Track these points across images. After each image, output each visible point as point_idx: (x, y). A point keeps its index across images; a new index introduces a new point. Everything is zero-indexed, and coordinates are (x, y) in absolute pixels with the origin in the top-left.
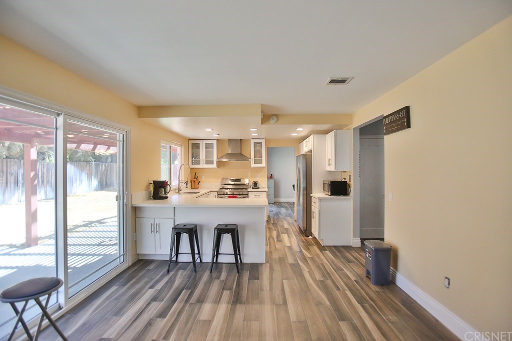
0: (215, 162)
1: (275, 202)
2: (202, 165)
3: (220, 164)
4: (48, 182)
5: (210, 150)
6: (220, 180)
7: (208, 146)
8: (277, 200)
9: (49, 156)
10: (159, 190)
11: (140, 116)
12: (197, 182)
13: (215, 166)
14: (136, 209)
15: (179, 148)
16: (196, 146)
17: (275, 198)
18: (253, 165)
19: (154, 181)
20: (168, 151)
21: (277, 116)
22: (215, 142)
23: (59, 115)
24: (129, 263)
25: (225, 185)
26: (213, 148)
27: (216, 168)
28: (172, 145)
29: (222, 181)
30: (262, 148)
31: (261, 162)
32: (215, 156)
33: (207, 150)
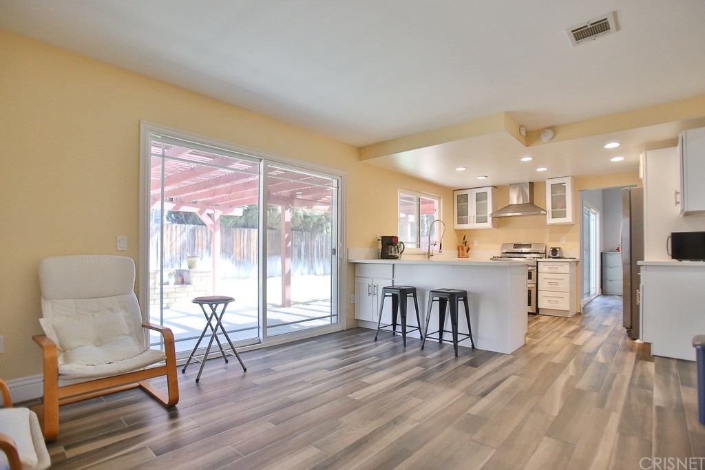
0: (490, 219)
2: (472, 225)
3: (499, 221)
4: (326, 255)
5: (482, 202)
6: (500, 246)
7: (480, 197)
9: (327, 228)
10: (388, 247)
11: (360, 158)
12: (465, 248)
13: (489, 224)
14: (354, 266)
15: (436, 202)
16: (463, 199)
18: (550, 221)
19: (382, 237)
20: (415, 203)
21: (553, 129)
22: (489, 191)
23: (261, 160)
24: (343, 326)
25: (506, 253)
26: (486, 199)
27: (492, 227)
28: (422, 197)
29: (502, 248)
30: (565, 192)
31: (563, 215)
32: (490, 211)
33: (479, 202)
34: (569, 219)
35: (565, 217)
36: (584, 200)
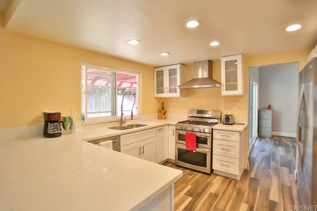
0: (178, 90)
1: (273, 136)
2: (166, 95)
3: (187, 91)
5: (173, 76)
6: (187, 111)
7: (172, 73)
8: (275, 133)
13: (178, 94)
15: (137, 76)
17: (272, 130)
18: (224, 93)
22: (178, 67)
25: (192, 117)
26: (176, 74)
27: (180, 97)
28: (118, 72)
29: (190, 112)
30: (237, 68)
31: (235, 88)
32: (178, 83)
33: (171, 77)
34: (239, 91)
35: (237, 89)
36: (250, 76)
